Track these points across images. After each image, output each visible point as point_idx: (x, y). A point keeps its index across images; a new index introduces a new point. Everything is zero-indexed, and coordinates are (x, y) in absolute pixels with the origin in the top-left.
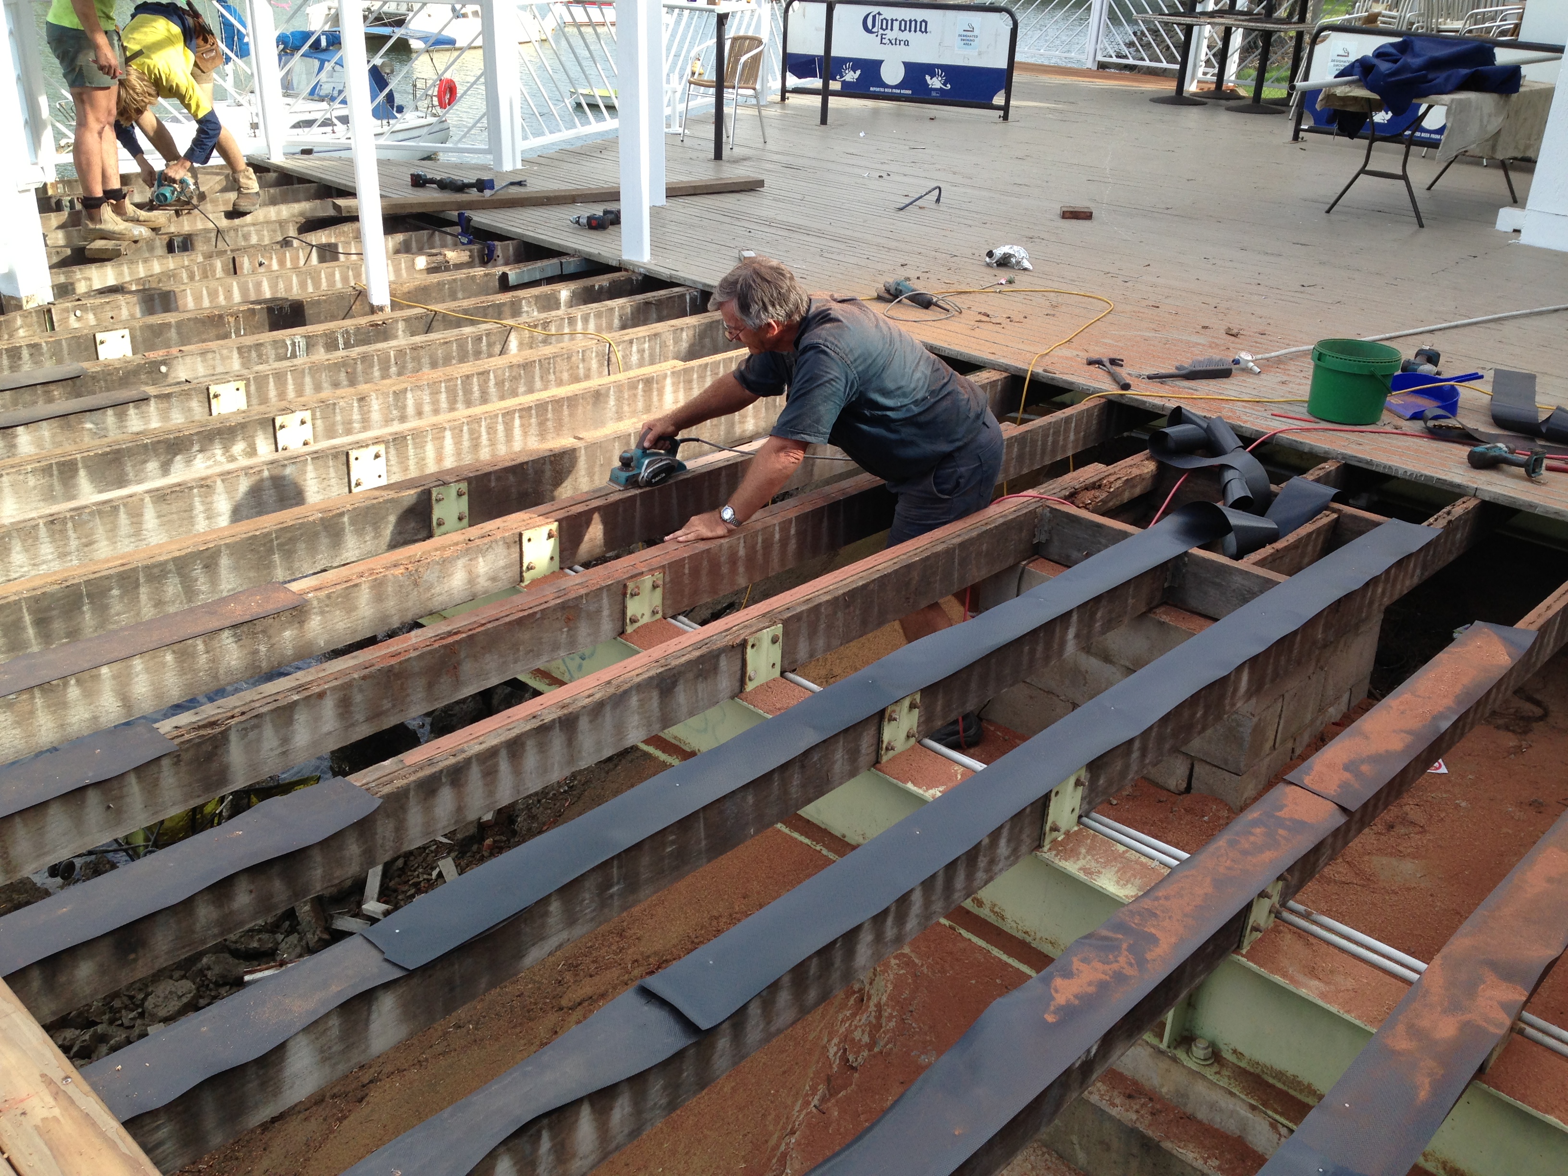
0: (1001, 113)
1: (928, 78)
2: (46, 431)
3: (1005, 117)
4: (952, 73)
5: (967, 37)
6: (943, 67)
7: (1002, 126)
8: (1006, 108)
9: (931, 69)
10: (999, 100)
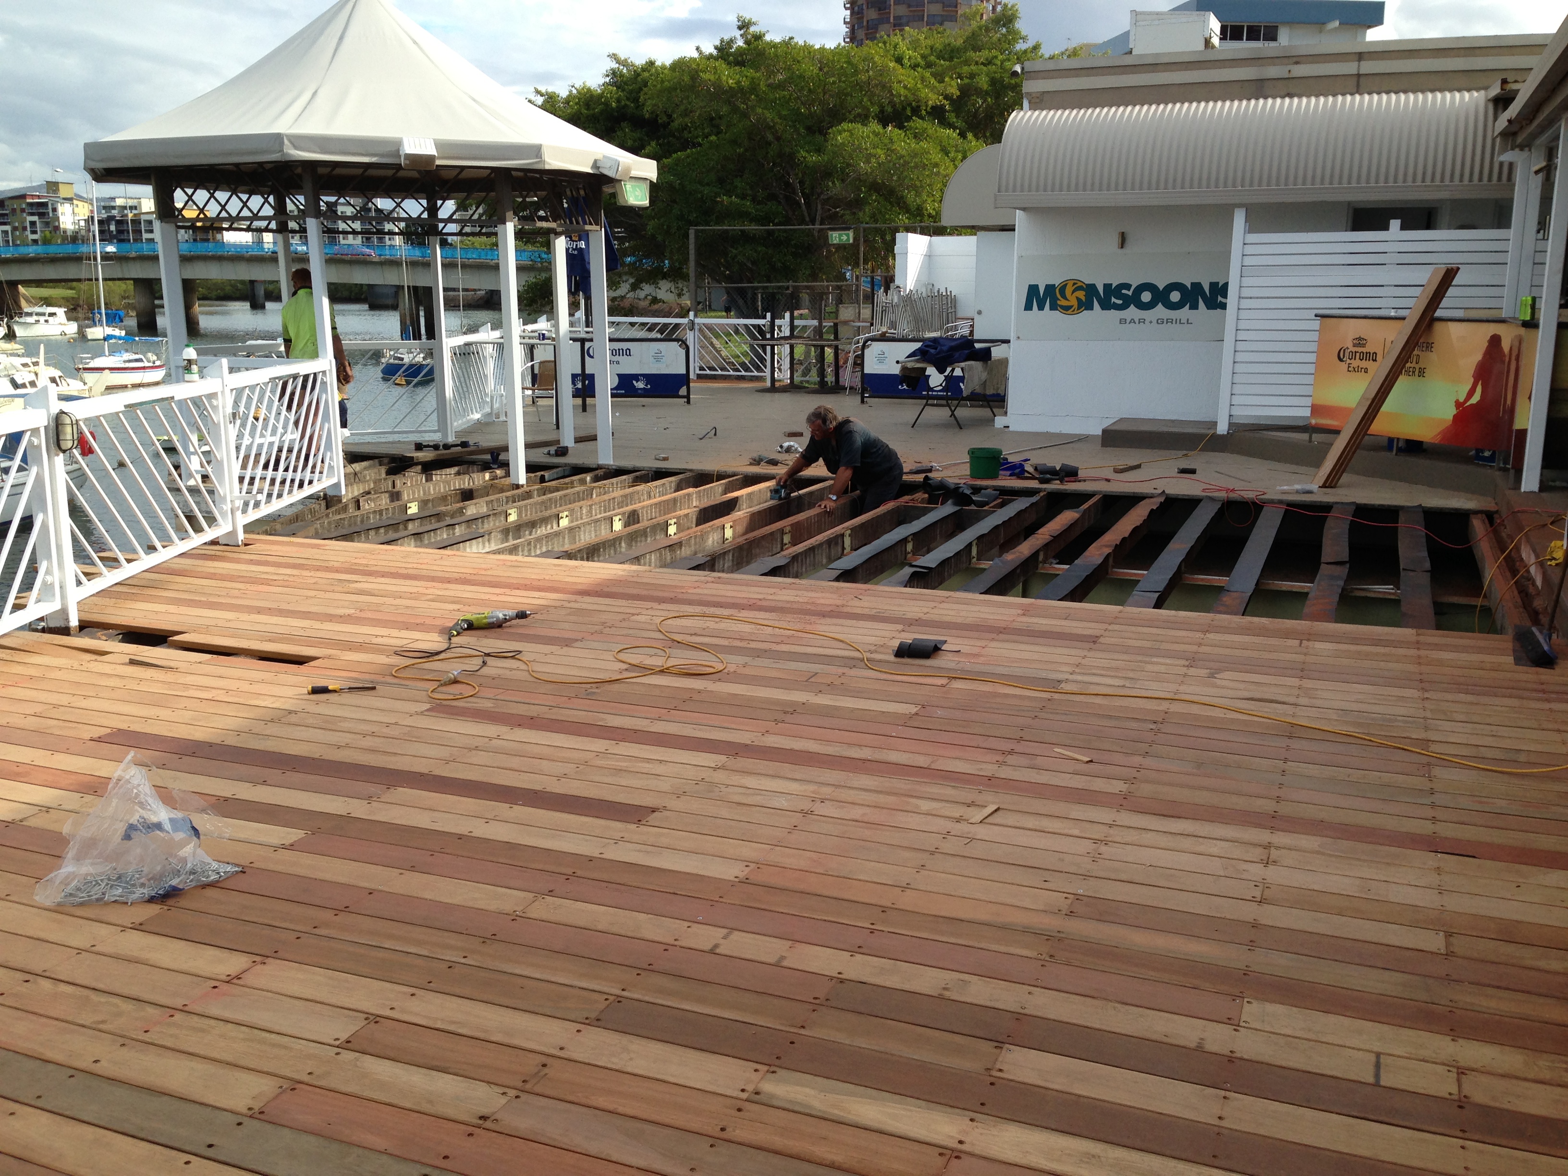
0: (686, 400)
1: (634, 382)
2: (464, 526)
3: (688, 402)
4: (649, 378)
5: (658, 357)
6: (644, 375)
7: (688, 406)
8: (688, 397)
9: (636, 377)
10: (683, 391)
